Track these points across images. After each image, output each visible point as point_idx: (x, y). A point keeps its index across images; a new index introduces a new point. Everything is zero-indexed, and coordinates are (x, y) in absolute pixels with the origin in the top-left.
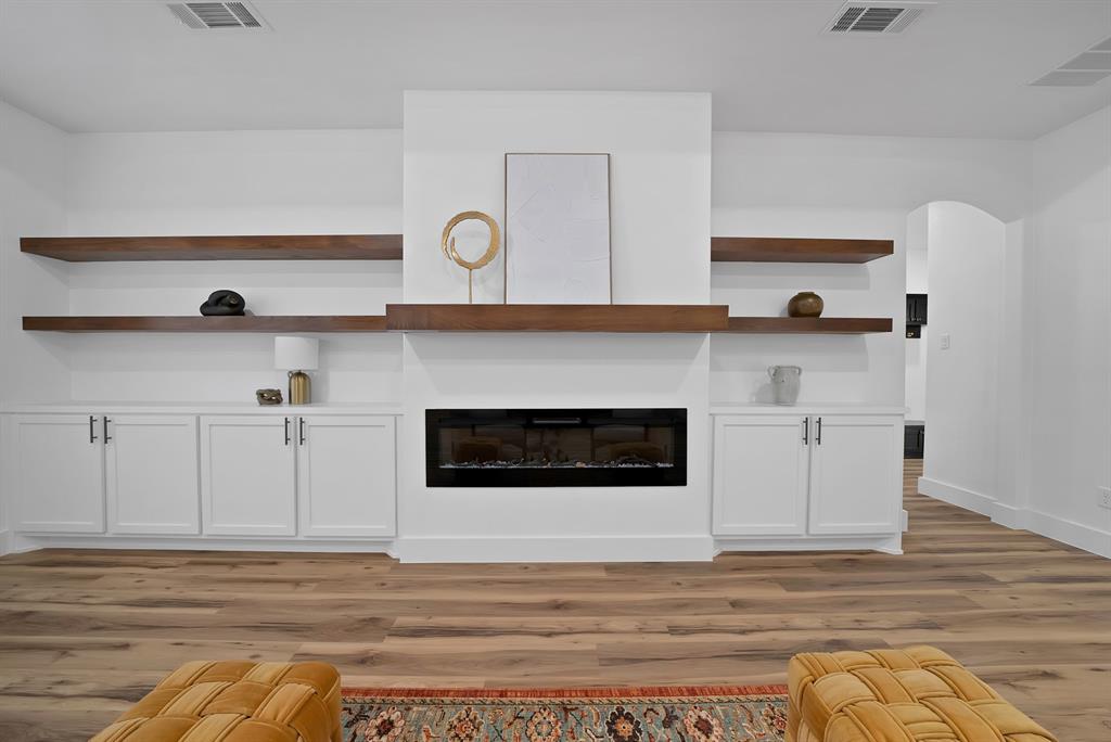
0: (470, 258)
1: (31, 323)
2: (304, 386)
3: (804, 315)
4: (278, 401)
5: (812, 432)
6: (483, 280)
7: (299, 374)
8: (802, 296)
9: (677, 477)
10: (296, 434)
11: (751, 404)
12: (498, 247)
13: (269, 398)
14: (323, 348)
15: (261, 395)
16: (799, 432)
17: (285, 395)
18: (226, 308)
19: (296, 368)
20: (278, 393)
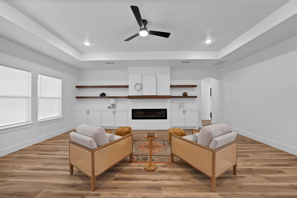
0: (138, 89)
1: (77, 97)
2: (114, 106)
3: (185, 95)
4: (110, 108)
5: (184, 112)
6: (140, 92)
7: (113, 104)
8: (185, 93)
9: (166, 118)
10: (114, 112)
11: (178, 108)
12: (141, 88)
13: (109, 108)
14: (116, 100)
15: (108, 107)
16: (183, 112)
17: (111, 107)
18: (103, 95)
19: (113, 103)
20: (110, 107)
